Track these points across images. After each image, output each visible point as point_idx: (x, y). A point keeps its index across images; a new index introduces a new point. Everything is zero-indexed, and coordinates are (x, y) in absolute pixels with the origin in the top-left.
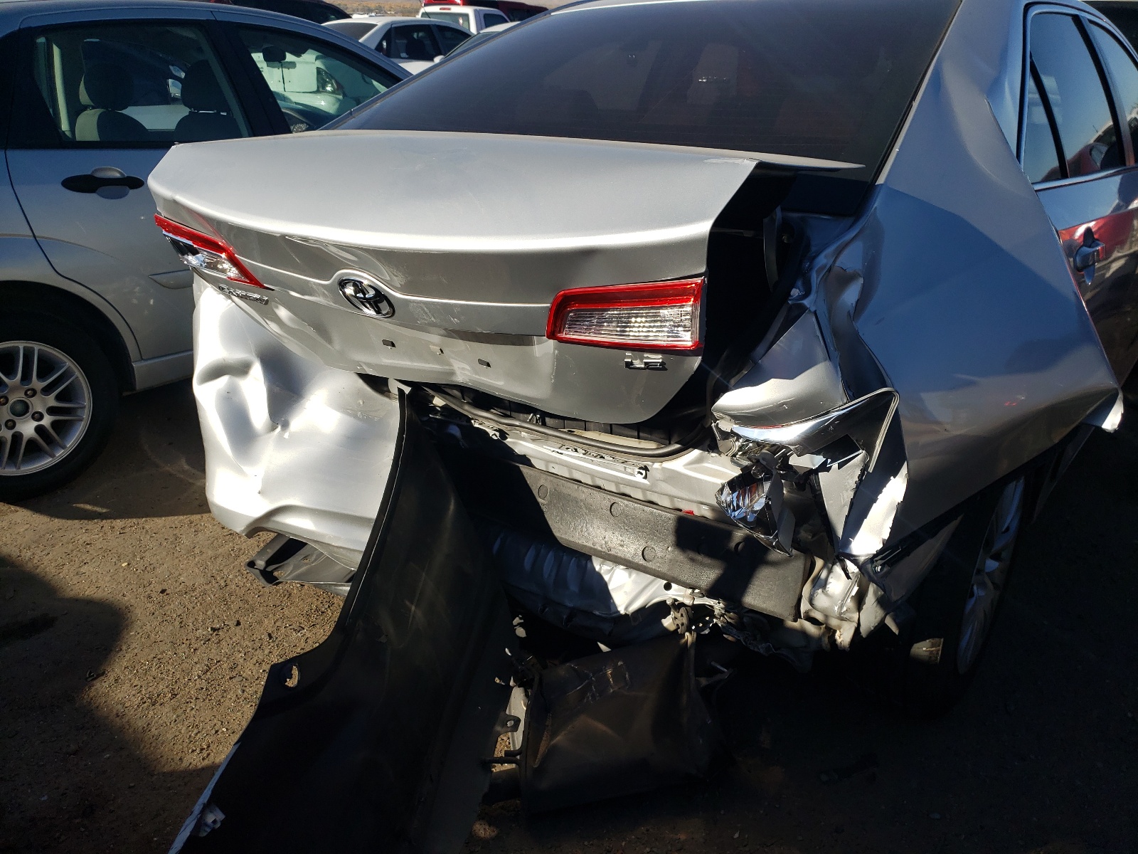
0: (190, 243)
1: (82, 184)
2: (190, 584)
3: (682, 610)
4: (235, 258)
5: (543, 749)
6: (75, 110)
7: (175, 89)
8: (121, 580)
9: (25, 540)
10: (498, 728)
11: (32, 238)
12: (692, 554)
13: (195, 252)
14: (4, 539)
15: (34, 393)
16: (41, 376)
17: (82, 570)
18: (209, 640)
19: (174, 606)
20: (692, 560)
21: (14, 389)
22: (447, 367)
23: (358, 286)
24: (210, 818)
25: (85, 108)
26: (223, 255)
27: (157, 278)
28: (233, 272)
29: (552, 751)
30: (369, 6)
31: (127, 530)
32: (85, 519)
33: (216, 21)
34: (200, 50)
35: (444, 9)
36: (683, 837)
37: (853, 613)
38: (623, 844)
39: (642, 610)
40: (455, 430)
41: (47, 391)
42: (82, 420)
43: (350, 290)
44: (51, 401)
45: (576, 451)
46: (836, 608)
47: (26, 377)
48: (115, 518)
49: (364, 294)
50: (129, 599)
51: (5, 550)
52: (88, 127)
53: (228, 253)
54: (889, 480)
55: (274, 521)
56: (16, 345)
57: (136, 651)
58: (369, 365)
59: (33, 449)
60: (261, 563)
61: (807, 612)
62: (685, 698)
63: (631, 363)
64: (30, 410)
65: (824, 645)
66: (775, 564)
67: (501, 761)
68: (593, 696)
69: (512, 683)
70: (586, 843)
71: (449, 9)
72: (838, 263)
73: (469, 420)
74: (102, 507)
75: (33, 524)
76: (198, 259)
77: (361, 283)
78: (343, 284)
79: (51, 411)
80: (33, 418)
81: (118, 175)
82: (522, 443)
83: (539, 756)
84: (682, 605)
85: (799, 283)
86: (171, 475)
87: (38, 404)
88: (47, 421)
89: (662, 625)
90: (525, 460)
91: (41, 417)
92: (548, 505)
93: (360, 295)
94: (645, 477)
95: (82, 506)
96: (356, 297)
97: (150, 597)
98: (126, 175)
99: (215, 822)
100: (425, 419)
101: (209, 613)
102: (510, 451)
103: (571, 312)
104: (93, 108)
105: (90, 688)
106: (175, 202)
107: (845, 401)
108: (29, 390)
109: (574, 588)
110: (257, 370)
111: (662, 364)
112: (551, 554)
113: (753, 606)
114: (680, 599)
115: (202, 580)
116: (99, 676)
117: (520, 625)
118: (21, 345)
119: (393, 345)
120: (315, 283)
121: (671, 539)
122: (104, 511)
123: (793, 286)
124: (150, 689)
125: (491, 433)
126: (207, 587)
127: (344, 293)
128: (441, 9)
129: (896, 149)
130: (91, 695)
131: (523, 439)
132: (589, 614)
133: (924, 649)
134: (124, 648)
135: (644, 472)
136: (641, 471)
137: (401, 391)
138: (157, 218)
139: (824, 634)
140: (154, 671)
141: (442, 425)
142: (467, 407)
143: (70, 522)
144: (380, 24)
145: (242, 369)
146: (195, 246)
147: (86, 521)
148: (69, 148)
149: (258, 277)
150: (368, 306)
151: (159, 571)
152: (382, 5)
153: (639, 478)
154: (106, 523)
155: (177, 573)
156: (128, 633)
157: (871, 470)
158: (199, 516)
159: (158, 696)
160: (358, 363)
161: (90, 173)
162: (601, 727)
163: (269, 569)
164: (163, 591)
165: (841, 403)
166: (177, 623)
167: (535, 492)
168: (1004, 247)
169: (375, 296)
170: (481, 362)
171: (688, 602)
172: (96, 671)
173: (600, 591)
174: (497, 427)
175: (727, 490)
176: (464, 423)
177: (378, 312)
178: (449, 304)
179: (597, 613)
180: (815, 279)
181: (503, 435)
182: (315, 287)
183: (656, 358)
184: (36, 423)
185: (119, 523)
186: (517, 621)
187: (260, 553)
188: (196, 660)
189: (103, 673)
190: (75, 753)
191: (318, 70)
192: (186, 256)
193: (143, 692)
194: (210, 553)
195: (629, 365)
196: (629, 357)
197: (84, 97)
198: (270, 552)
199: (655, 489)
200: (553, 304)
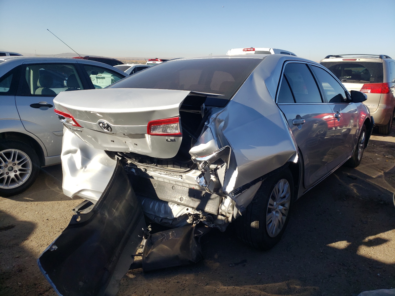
0: (63, 116)
1: (36, 106)
2: (55, 218)
3: (191, 216)
4: (74, 119)
5: (149, 252)
6: (36, 88)
7: (65, 83)
8: (36, 217)
9: (8, 206)
10: (138, 248)
11: (20, 120)
12: (193, 198)
13: (64, 118)
14: (2, 206)
15: (15, 164)
16: (18, 160)
17: (24, 214)
18: (60, 231)
19: (50, 223)
20: (193, 200)
21: (10, 163)
22: (127, 147)
23: (103, 124)
24: (54, 247)
25: (38, 87)
26: (71, 119)
27: (55, 133)
28: (74, 123)
29: (152, 253)
30: (133, 61)
31: (38, 204)
32: (26, 201)
33: (78, 63)
34: (73, 72)
35: (154, 62)
36: (187, 278)
37: (231, 211)
38: (170, 280)
39: (180, 216)
40: (134, 170)
41: (19, 164)
42: (28, 173)
43: (101, 125)
44: (20, 167)
45: (164, 172)
46: (226, 209)
47: (13, 160)
48: (35, 201)
49: (104, 125)
50: (37, 221)
51: (2, 209)
52: (39, 91)
53: (72, 118)
54: (234, 171)
55: (80, 194)
56: (12, 150)
57: (38, 234)
58: (108, 148)
59: (13, 181)
60: (77, 210)
61: (221, 212)
62: (191, 241)
63: (168, 140)
64: (14, 169)
65: (225, 221)
66: (212, 199)
67: (137, 255)
68: (165, 240)
69: (143, 238)
70: (160, 279)
71: (156, 62)
72: (218, 117)
73: (137, 166)
74: (32, 198)
75: (11, 202)
76: (64, 120)
77: (104, 123)
78: (99, 123)
79: (20, 170)
80: (14, 172)
81: (46, 104)
82: (151, 173)
83: (148, 254)
84: (192, 215)
85: (207, 122)
86: (53, 191)
87: (16, 168)
88: (18, 173)
89: (187, 222)
90: (152, 177)
91: (16, 172)
92: (156, 188)
93: (104, 126)
94: (182, 179)
95: (26, 198)
96: (102, 126)
97: (43, 221)
98: (48, 104)
99: (55, 248)
100: (125, 167)
101: (61, 225)
102: (148, 175)
103: (152, 127)
104: (41, 87)
105: (23, 242)
106: (60, 105)
107: (218, 149)
108: (14, 163)
109: (163, 212)
110: (79, 152)
111: (174, 139)
112: (158, 203)
113: (207, 211)
114: (190, 213)
115: (59, 217)
116: (26, 240)
117: (150, 227)
118: (13, 150)
119: (114, 141)
120: (93, 124)
121: (188, 194)
122: (32, 199)
123: (205, 122)
124: (41, 243)
125: (142, 169)
126: (61, 219)
127: (100, 126)
128: (153, 62)
129: (237, 92)
130: (24, 244)
131: (151, 171)
132: (166, 218)
133: (254, 224)
134: (34, 233)
135: (181, 177)
136: (180, 177)
137: (118, 158)
138: (55, 110)
139: (225, 219)
140: (42, 239)
141: (130, 168)
142: (136, 162)
143: (22, 202)
144: (132, 66)
145: (75, 152)
146: (64, 116)
147: (26, 202)
148: (33, 96)
149: (79, 124)
150: (106, 129)
151: (47, 214)
152: (137, 62)
153: (180, 179)
154: (33, 203)
155: (52, 215)
156: (36, 229)
157: (228, 168)
158: (61, 201)
159: (43, 244)
160: (105, 147)
161: (38, 103)
162: (166, 247)
163: (79, 211)
164: (47, 219)
165: (217, 150)
166: (51, 227)
167: (153, 185)
168: (264, 116)
169: (107, 126)
170: (135, 144)
171: (192, 213)
172: (26, 238)
173: (170, 212)
174: (144, 168)
175: (198, 178)
176: (136, 167)
177: (108, 130)
178: (124, 127)
179: (168, 218)
180: (211, 120)
181: (146, 170)
182: (93, 125)
183: (173, 138)
184: (15, 173)
185: (36, 203)
186: (149, 226)
187: (76, 207)
188: (55, 236)
189: (28, 239)
190: (18, 257)
191: (112, 80)
192: (61, 120)
193: (39, 244)
194: (63, 210)
195: (167, 140)
196: (167, 138)
197: (38, 84)
198: (80, 207)
199: (184, 182)
200: (148, 125)
